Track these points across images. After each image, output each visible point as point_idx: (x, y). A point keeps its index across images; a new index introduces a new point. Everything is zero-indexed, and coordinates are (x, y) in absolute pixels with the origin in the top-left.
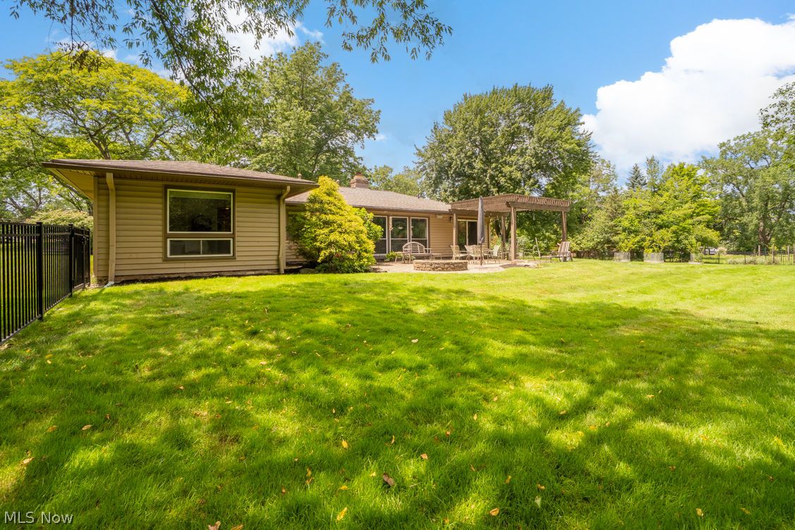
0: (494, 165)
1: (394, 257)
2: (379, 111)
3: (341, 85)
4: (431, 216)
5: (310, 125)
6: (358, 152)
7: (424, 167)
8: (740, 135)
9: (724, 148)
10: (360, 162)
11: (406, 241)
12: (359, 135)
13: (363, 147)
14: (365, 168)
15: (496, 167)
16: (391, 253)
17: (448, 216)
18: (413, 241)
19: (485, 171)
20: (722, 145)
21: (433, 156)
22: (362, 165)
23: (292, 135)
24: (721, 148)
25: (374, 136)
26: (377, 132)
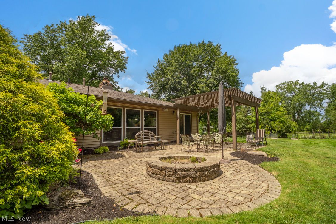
0: (193, 83)
1: (128, 144)
2: (128, 58)
3: (107, 43)
4: (159, 109)
5: (86, 60)
6: (115, 79)
7: (152, 85)
8: (283, 83)
9: (277, 87)
10: (117, 84)
11: (139, 130)
12: (116, 70)
13: (118, 76)
14: (119, 88)
15: (195, 84)
16: (125, 141)
17: (172, 110)
18: (145, 129)
19: (188, 87)
20: (277, 86)
21: (157, 78)
22: (117, 86)
23: (74, 64)
24: (276, 87)
25: (124, 71)
26: (126, 68)
